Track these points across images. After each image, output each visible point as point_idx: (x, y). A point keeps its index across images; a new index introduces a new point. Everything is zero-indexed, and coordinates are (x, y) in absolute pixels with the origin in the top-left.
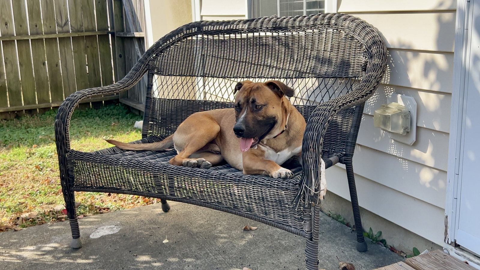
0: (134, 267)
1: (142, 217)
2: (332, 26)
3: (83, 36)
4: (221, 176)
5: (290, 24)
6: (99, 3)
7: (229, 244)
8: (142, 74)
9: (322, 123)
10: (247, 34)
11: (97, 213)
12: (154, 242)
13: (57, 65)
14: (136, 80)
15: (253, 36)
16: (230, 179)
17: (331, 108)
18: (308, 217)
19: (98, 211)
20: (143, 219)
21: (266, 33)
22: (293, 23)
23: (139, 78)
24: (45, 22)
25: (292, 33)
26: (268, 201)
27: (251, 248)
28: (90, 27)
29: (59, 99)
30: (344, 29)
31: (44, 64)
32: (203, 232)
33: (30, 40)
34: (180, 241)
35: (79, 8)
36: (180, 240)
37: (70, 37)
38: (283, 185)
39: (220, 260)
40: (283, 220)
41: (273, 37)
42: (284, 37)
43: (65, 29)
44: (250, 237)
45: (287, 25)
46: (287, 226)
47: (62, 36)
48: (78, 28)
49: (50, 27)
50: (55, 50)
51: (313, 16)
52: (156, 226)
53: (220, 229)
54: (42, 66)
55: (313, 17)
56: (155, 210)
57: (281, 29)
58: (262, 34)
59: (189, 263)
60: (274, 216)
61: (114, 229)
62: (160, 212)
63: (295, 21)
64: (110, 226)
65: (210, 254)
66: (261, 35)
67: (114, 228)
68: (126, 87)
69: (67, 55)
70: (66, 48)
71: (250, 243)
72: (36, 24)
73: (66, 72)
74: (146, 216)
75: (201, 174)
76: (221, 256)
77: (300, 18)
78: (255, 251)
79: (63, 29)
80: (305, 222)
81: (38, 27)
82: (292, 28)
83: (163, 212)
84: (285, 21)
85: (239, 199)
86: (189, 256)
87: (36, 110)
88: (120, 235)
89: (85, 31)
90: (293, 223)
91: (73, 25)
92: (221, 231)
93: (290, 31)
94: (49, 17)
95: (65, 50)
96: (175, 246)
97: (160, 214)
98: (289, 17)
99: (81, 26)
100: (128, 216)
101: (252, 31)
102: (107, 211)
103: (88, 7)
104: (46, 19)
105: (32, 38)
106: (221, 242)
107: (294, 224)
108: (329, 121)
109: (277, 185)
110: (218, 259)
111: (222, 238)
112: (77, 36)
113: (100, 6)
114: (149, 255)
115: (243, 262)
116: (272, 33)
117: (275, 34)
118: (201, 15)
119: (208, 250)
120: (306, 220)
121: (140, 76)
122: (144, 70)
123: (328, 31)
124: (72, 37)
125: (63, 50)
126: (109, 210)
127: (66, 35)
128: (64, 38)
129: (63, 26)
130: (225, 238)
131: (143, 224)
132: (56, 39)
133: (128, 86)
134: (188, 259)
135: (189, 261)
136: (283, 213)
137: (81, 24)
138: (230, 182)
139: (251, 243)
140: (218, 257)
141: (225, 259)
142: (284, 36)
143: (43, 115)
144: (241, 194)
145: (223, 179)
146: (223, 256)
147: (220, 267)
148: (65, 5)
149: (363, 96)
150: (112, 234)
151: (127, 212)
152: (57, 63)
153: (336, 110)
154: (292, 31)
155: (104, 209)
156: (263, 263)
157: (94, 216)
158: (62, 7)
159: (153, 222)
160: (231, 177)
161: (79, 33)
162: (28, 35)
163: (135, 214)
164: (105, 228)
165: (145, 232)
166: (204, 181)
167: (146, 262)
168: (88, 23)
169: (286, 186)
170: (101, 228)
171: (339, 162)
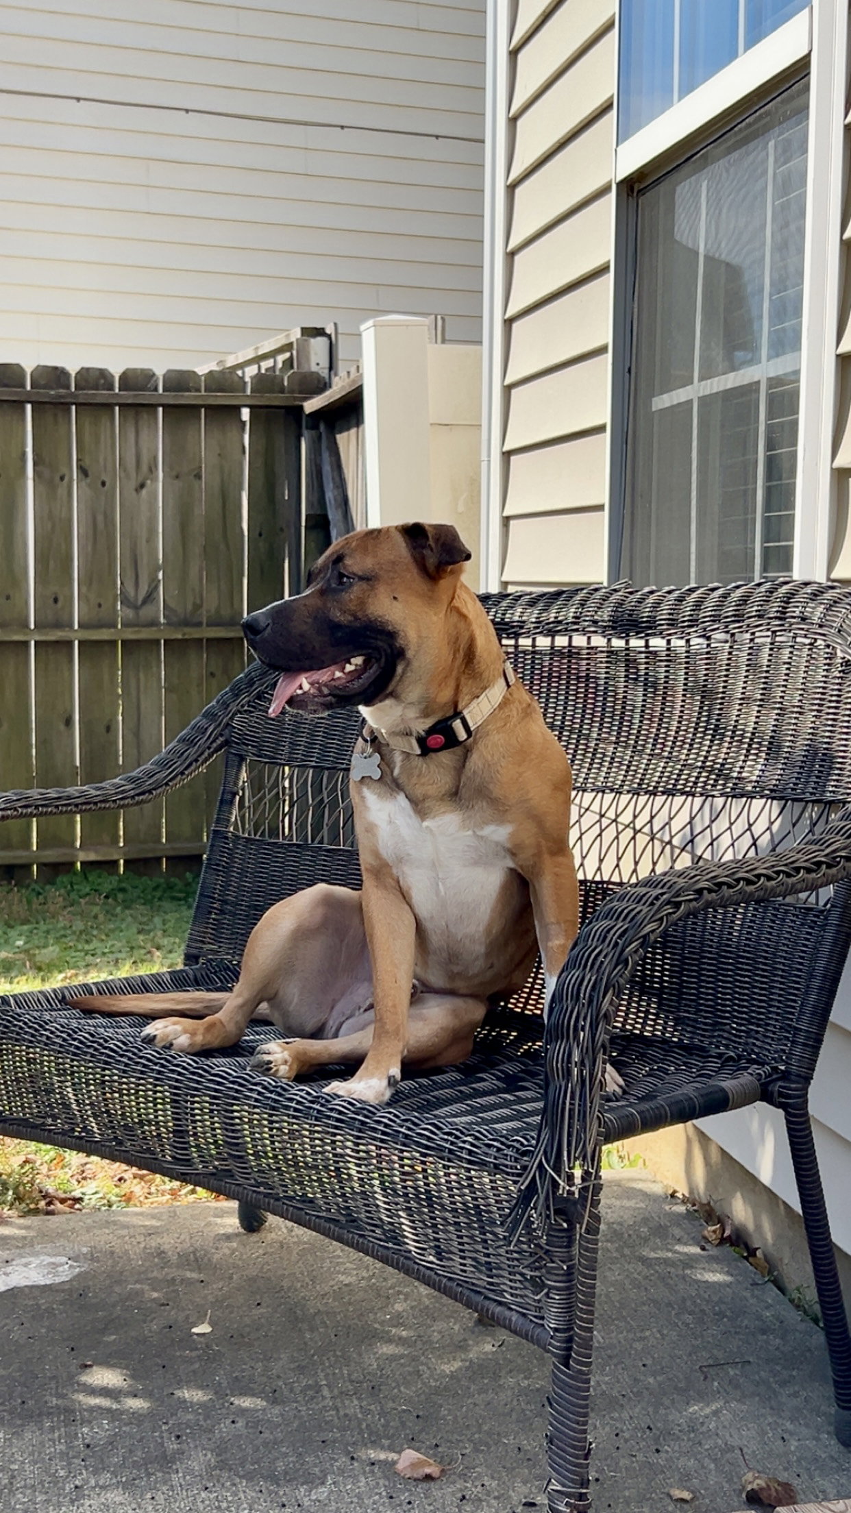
0: (60, 1402)
1: (167, 1242)
2: (791, 625)
3: (201, 640)
4: (314, 1106)
5: (663, 614)
6: (260, 535)
7: (402, 1365)
8: (206, 754)
9: (616, 944)
10: (534, 640)
11: (36, 1212)
12: (165, 1328)
13: (108, 729)
14: (182, 773)
15: (552, 647)
16: (338, 1120)
17: (662, 894)
18: (560, 1278)
19: (42, 1204)
20: (166, 1247)
21: (589, 638)
22: (674, 610)
23: (193, 768)
24: (84, 589)
25: (669, 642)
26: (443, 1209)
27: (473, 1387)
28: (226, 613)
29: (106, 838)
30: (824, 635)
31: (69, 722)
32: (339, 1313)
33: (33, 643)
34: (249, 1334)
35: (196, 549)
36: (247, 1329)
37: (158, 641)
38: (486, 1154)
39: (346, 1415)
40: (489, 1283)
41: (611, 653)
42: (643, 655)
43: (146, 612)
44: (488, 1348)
45: (653, 614)
46: (500, 1303)
47: (130, 635)
48: (188, 611)
49: (100, 605)
50: (106, 677)
51: (738, 587)
52: (195, 1275)
53: (400, 1309)
54: (62, 727)
55: (739, 592)
56: (219, 1220)
57: (636, 626)
58: (579, 641)
59: (243, 1411)
60: (461, 1264)
61: (61, 1269)
62: (230, 1231)
63: (681, 601)
64: (53, 1260)
65: (326, 1392)
66: (574, 644)
67: (62, 1265)
68: (143, 793)
69: (142, 697)
70: (142, 676)
71: (476, 1367)
72: (56, 594)
73: (135, 751)
74: (182, 1237)
75: (260, 1093)
76: (356, 1402)
77: (699, 592)
78: (479, 1399)
79: (137, 614)
80: (547, 1295)
81: (60, 604)
82: (668, 624)
83: (242, 1230)
84: (651, 599)
85: (364, 1193)
86: (252, 1389)
87: (28, 867)
88: (70, 1292)
89: (208, 625)
90: (517, 1296)
91: (172, 604)
92: (399, 1315)
93: (661, 633)
94: (97, 575)
95: (138, 680)
96: (223, 1350)
97: (228, 1237)
98: (667, 589)
99: (197, 607)
100: (125, 1232)
101: (549, 631)
102: (68, 1210)
103: (222, 547)
104: (86, 581)
105: (38, 638)
106: (383, 1354)
107: (519, 1300)
108: (644, 937)
109: (470, 1153)
110: (342, 1413)
111: (390, 1341)
112: (180, 636)
113: (261, 544)
114: (127, 1368)
115: (421, 1431)
116: (609, 640)
117: (618, 643)
118: (504, 579)
119: (327, 1375)
120: (551, 1288)
121: (196, 761)
122: (214, 741)
123: (778, 639)
124: (165, 641)
125: (133, 682)
126: (77, 1206)
127: (145, 634)
128: (138, 642)
129: (140, 602)
130: (401, 1341)
131: (156, 1265)
132: (113, 643)
133: (150, 792)
134: (245, 1398)
135: (244, 1405)
136: (488, 1255)
137: (198, 602)
138: (336, 1127)
139: (477, 1370)
140: (347, 1402)
141: (366, 1412)
142: (643, 649)
143: (48, 887)
144: (368, 1173)
145: (320, 1116)
146: (364, 1403)
147: (334, 1442)
148: (151, 538)
149: (819, 864)
150: (45, 1286)
151: (127, 1219)
152: (111, 720)
153: (680, 903)
154: (670, 635)
155: (63, 1201)
156: (487, 1444)
157: (22, 1221)
158: (143, 547)
159: (195, 1259)
160: (341, 1113)
161: (187, 630)
162: (27, 626)
163: (152, 1227)
164: (35, 1261)
165: (154, 1290)
166: (265, 1119)
167: (105, 1392)
168: (219, 599)
169: (495, 1158)
170: (24, 1260)
171: (762, 1100)
